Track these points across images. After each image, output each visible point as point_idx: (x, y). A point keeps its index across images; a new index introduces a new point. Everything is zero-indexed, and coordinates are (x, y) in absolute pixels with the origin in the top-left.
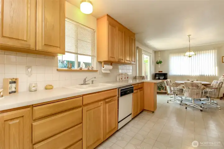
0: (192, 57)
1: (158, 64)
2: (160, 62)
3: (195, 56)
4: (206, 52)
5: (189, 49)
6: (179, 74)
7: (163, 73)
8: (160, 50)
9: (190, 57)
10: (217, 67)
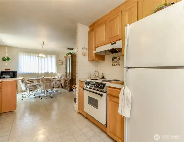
0: (44, 58)
1: (5, 61)
2: (8, 59)
3: (45, 58)
4: (50, 57)
5: (42, 52)
6: (29, 72)
7: (10, 71)
8: (9, 45)
9: (42, 58)
10: (56, 67)
